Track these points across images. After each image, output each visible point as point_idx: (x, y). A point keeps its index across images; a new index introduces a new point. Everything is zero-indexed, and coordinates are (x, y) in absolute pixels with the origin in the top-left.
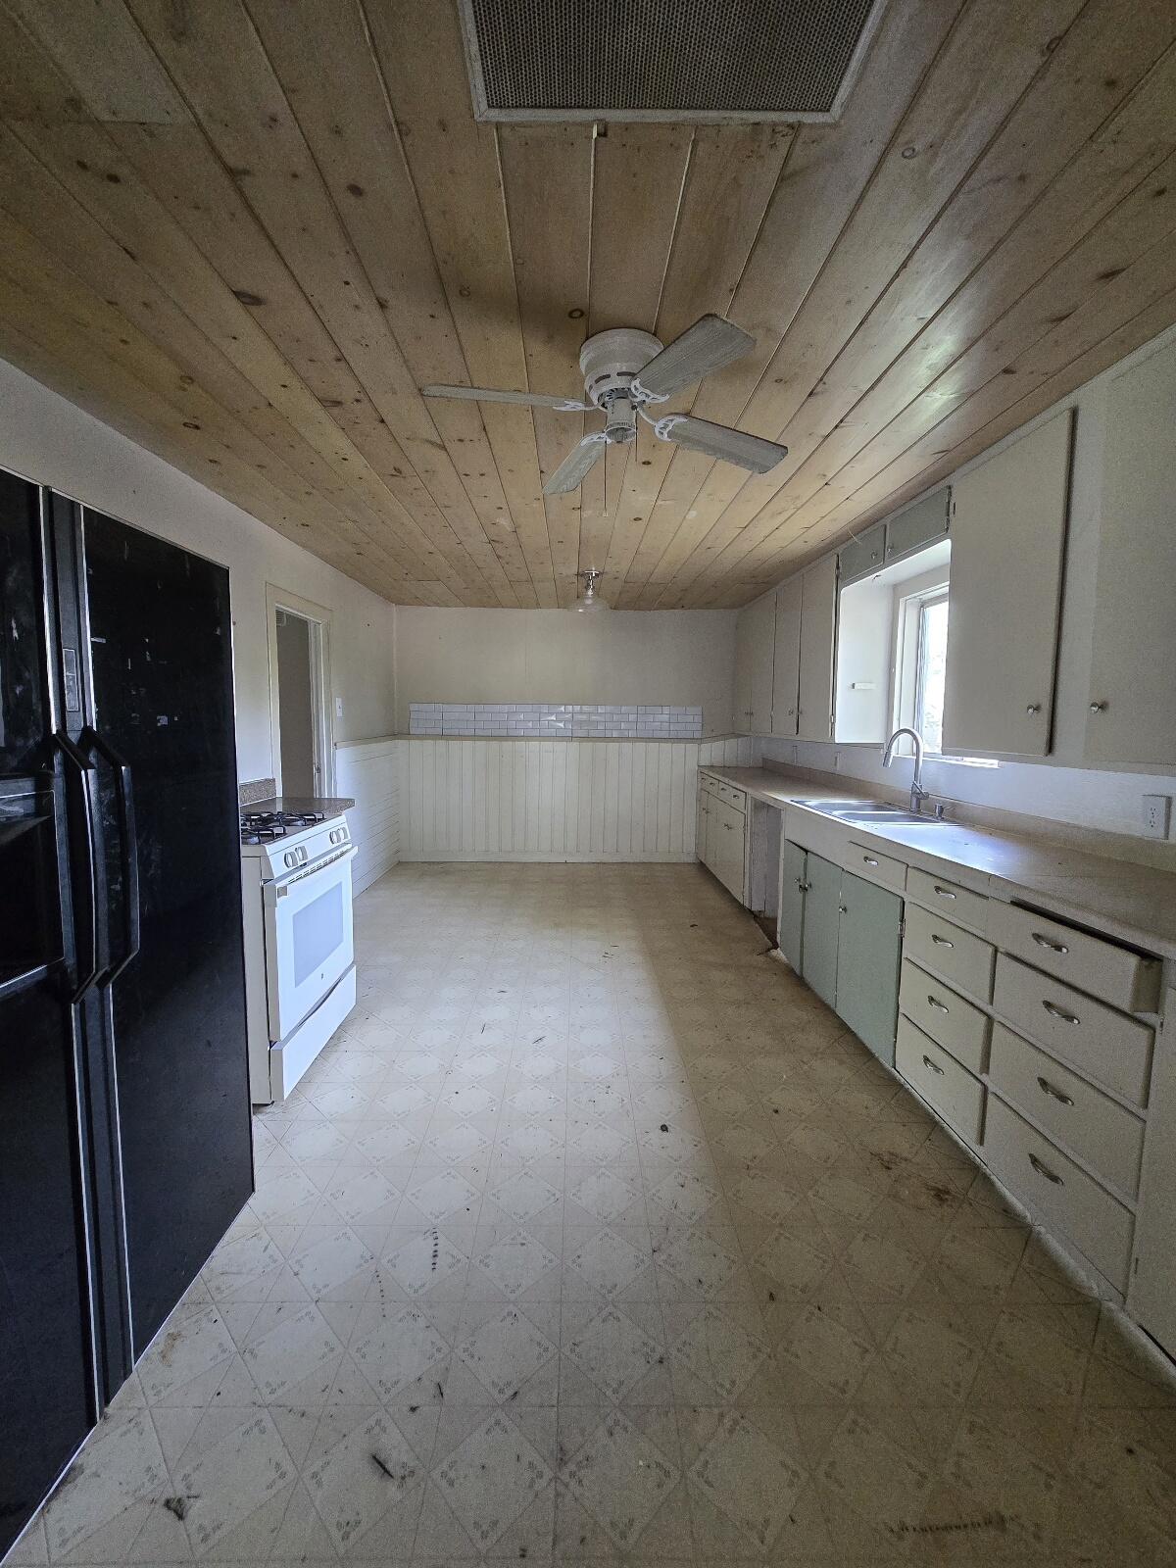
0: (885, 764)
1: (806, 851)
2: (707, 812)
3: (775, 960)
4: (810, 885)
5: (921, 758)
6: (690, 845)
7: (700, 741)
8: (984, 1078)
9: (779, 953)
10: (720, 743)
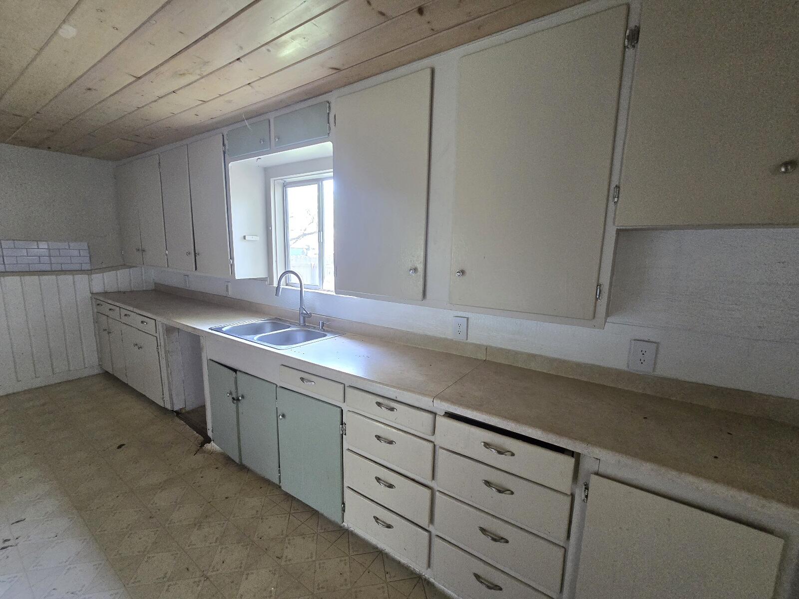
0: (277, 294)
1: (235, 371)
2: (109, 333)
3: (211, 453)
4: (243, 397)
5: (304, 290)
6: (92, 359)
7: (90, 272)
8: (431, 528)
9: (212, 446)
10: (112, 273)
